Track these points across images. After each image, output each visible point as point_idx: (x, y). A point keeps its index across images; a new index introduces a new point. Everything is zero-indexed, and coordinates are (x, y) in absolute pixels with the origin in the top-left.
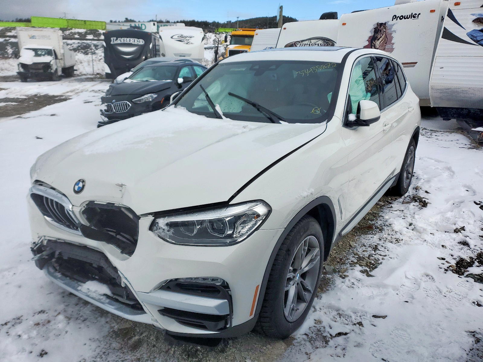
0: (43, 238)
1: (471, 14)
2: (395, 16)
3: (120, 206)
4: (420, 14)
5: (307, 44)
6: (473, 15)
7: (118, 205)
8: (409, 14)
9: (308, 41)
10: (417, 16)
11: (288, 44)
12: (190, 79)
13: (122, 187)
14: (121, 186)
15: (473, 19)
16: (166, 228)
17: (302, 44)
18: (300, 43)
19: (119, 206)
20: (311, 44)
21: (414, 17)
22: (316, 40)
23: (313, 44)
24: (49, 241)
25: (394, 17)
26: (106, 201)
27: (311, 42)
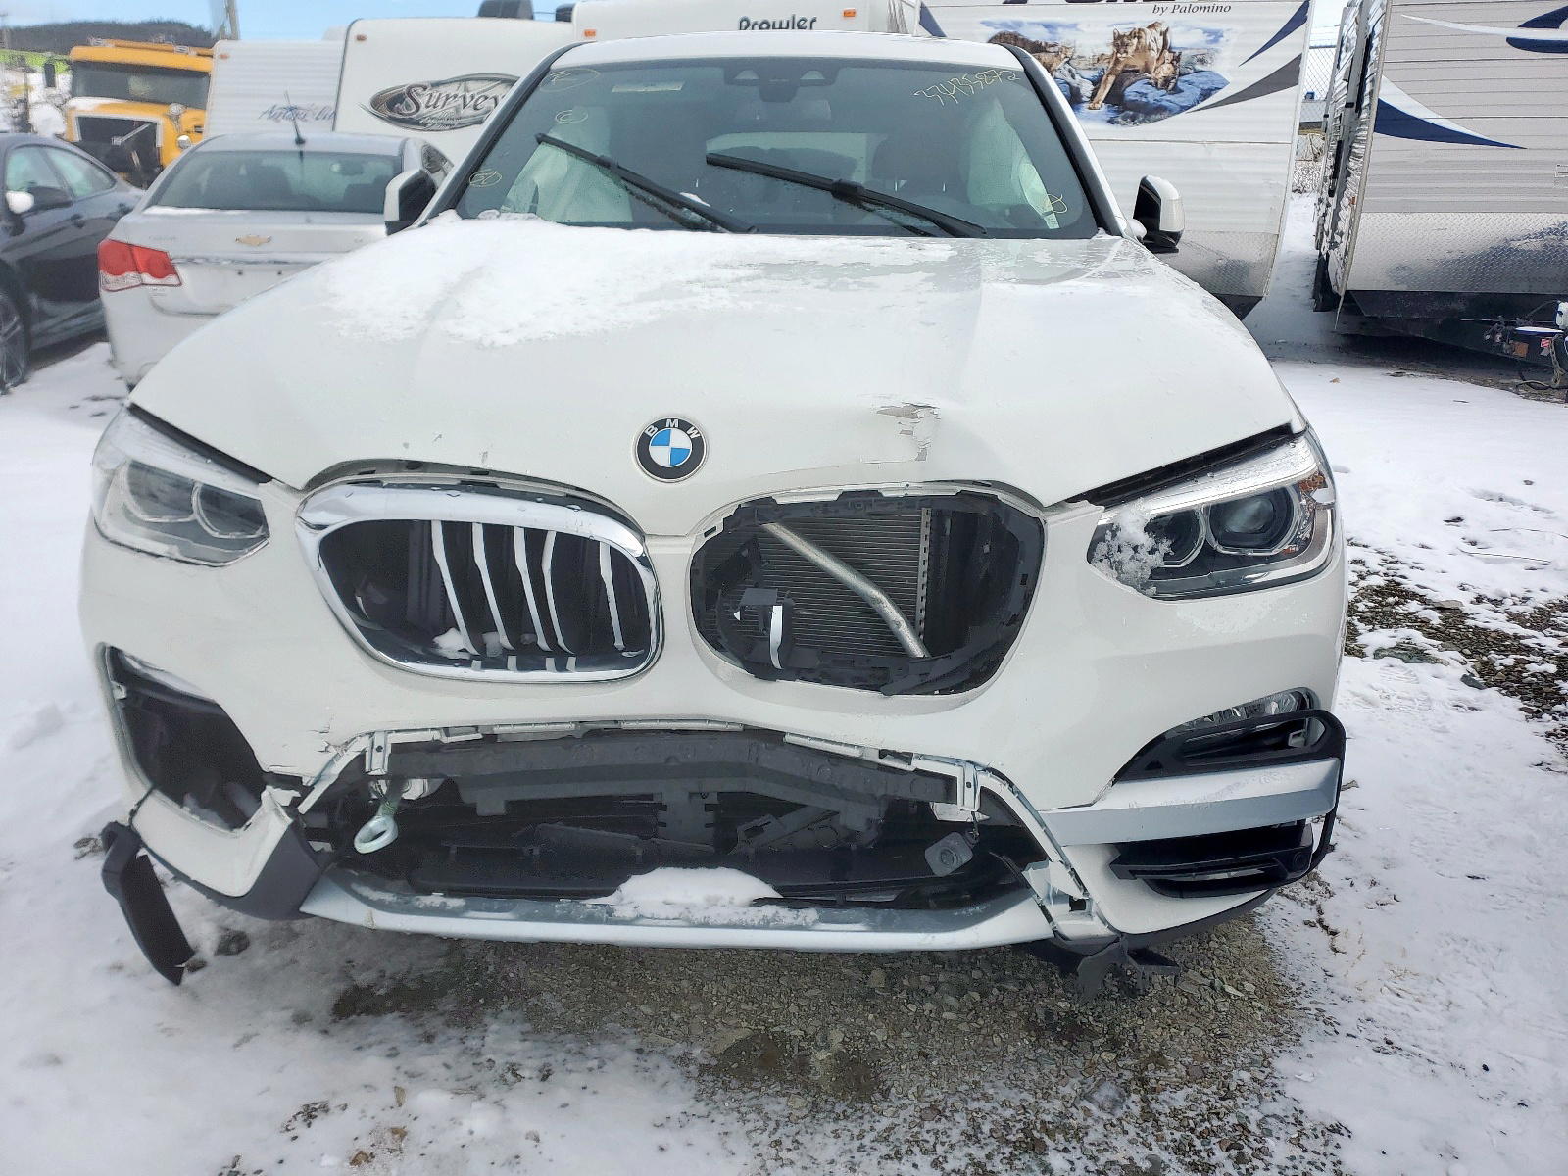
0: (363, 743)
1: (983, 23)
2: (746, 19)
3: (911, 493)
4: (814, 20)
5: (455, 96)
6: (988, 24)
7: (901, 494)
8: (785, 17)
9: (456, 85)
10: (807, 24)
11: (385, 92)
12: (59, 198)
13: (914, 416)
14: (911, 411)
15: (990, 37)
16: (1146, 540)
17: (436, 95)
18: (428, 92)
19: (906, 496)
20: (468, 95)
21: (800, 27)
22: (487, 85)
23: (477, 97)
24: (399, 749)
25: (744, 23)
26: (835, 488)
27: (467, 90)
